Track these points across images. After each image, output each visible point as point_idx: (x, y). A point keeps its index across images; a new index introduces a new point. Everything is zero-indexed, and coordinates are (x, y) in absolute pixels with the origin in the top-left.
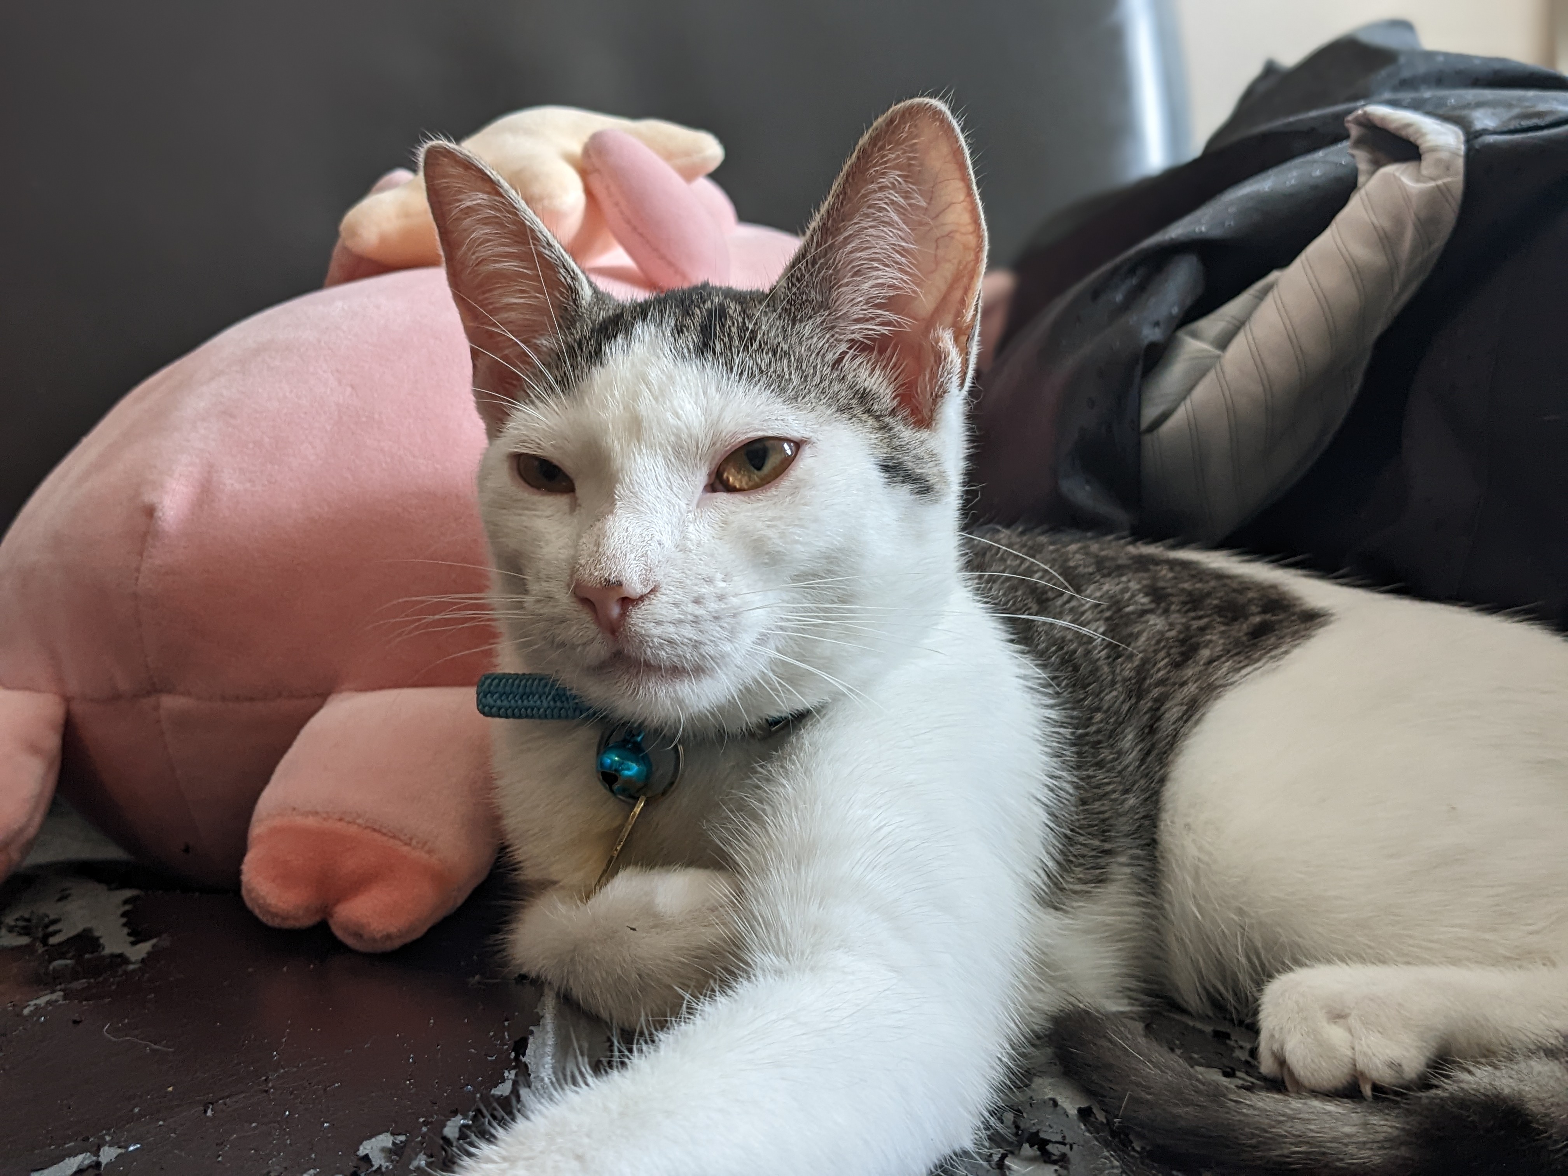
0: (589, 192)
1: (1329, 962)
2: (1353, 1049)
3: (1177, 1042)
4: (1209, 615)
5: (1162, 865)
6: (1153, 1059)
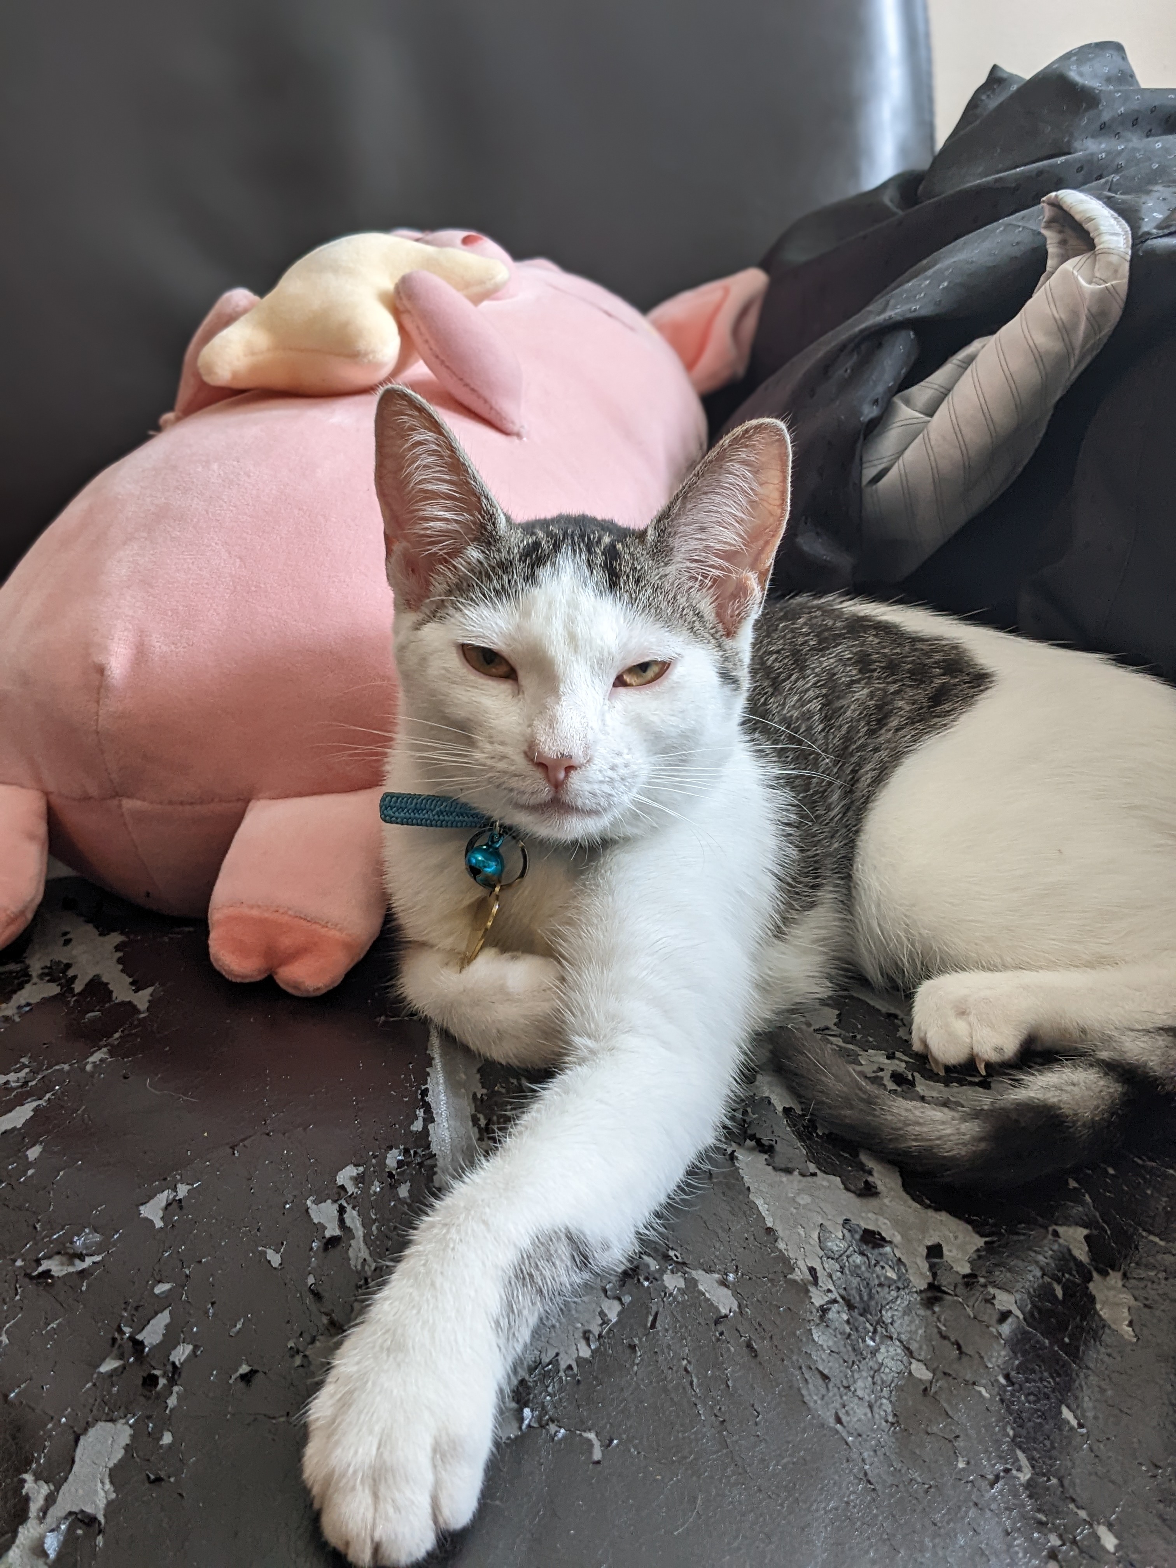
0: (402, 330)
2: (972, 1038)
3: (859, 1026)
4: (902, 680)
5: (854, 893)
6: (834, 1071)
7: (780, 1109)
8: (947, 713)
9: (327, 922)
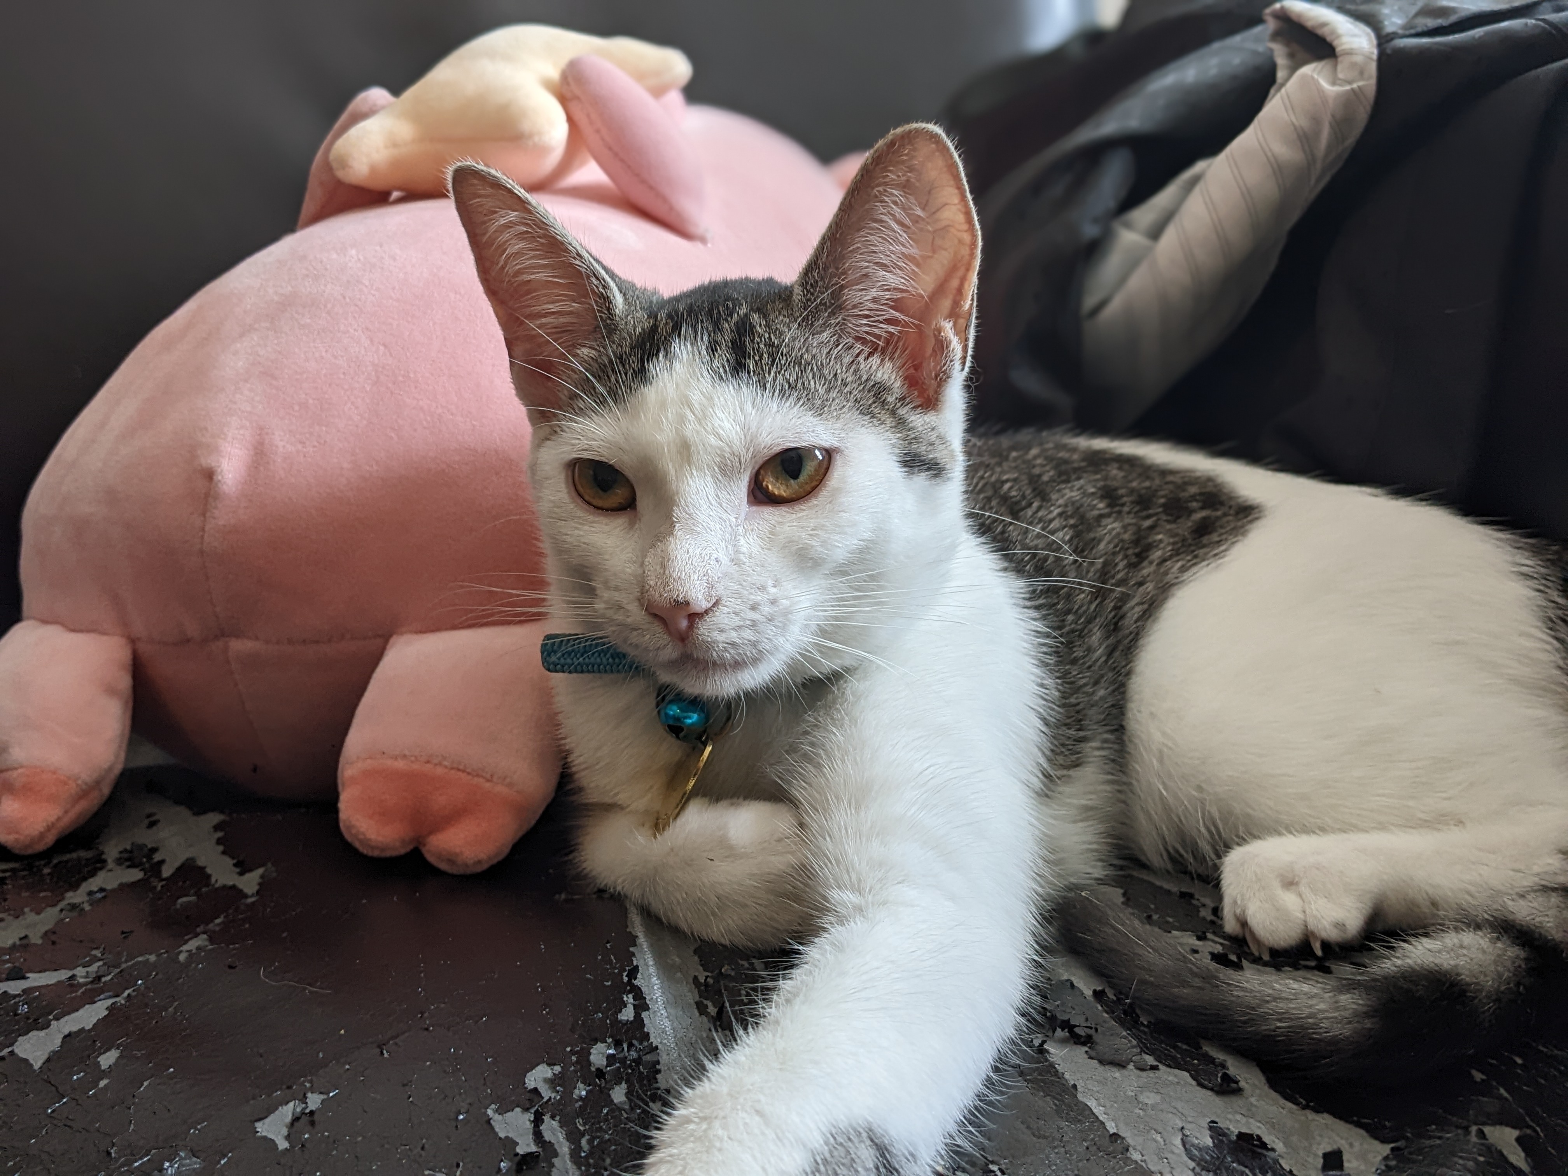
0: (570, 119)
1: (1280, 834)
2: (1304, 912)
3: (1152, 906)
4: (1157, 514)
5: (1130, 748)
6: (1152, 944)
7: (1088, 993)
8: (1219, 543)
9: (492, 776)
